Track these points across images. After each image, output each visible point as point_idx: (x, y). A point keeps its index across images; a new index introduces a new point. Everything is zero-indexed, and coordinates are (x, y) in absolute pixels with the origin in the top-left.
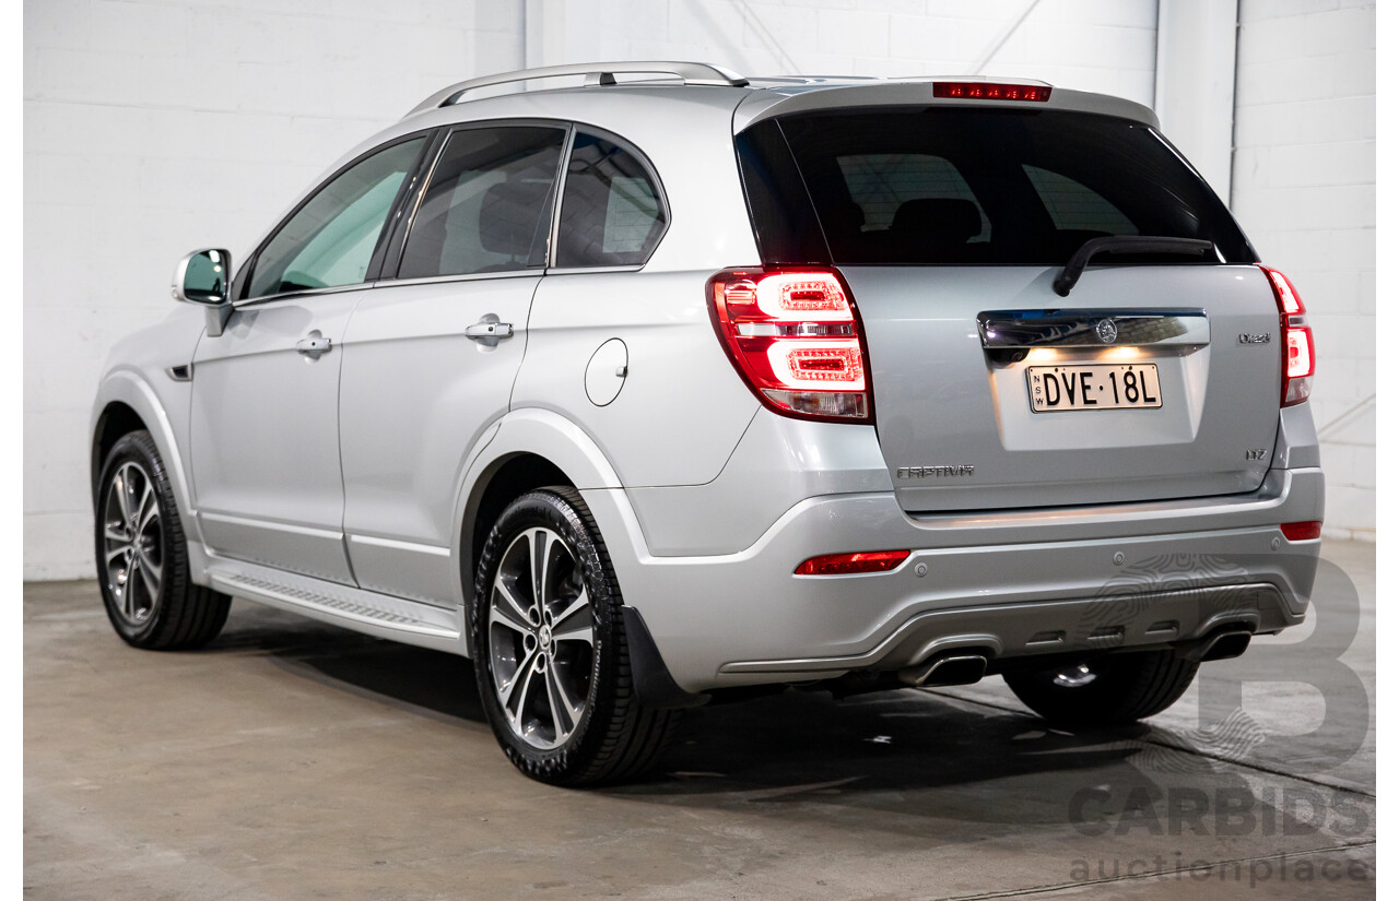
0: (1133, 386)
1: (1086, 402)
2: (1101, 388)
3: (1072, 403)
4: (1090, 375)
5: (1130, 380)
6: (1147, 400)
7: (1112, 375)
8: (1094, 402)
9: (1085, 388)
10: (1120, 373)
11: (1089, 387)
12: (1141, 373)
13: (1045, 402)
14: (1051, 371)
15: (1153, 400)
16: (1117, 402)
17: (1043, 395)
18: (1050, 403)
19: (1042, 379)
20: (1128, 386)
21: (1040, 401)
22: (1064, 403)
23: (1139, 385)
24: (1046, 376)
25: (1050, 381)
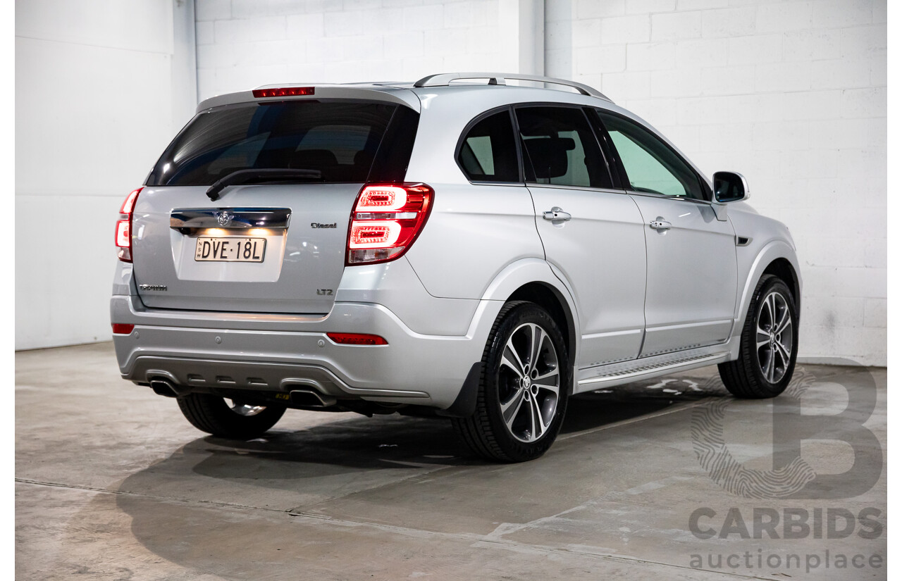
0: (249, 250)
1: (222, 257)
2: (231, 250)
3: (215, 257)
4: (227, 243)
5: (248, 247)
6: (254, 257)
7: (239, 244)
8: (226, 257)
9: (223, 249)
10: (244, 242)
11: (225, 249)
12: (255, 243)
13: (201, 256)
14: (209, 240)
15: (258, 258)
16: (238, 258)
17: (201, 253)
18: (203, 257)
19: (203, 244)
20: (246, 250)
21: (199, 255)
22: (211, 257)
23: (252, 250)
24: (205, 243)
25: (207, 245)
